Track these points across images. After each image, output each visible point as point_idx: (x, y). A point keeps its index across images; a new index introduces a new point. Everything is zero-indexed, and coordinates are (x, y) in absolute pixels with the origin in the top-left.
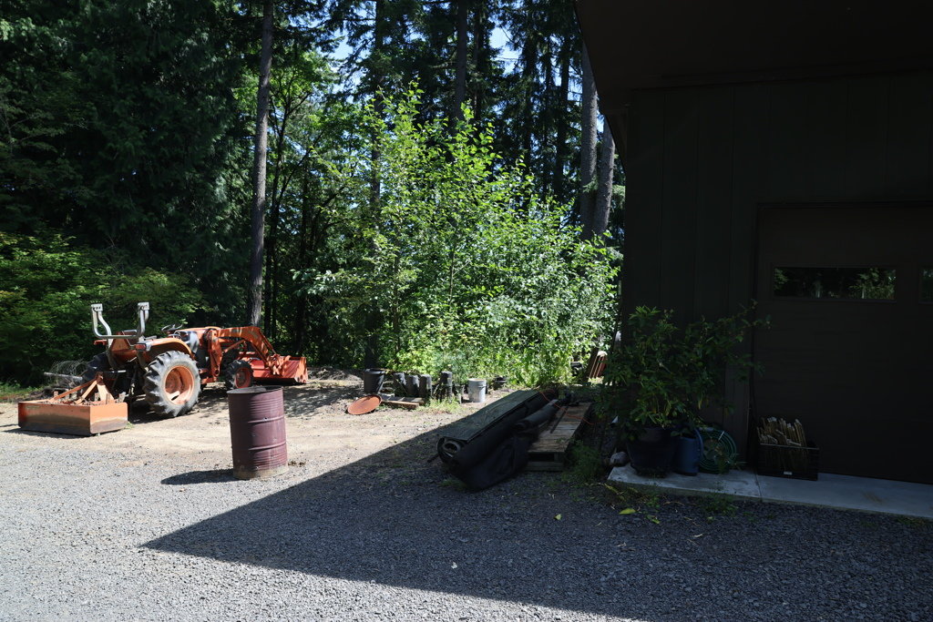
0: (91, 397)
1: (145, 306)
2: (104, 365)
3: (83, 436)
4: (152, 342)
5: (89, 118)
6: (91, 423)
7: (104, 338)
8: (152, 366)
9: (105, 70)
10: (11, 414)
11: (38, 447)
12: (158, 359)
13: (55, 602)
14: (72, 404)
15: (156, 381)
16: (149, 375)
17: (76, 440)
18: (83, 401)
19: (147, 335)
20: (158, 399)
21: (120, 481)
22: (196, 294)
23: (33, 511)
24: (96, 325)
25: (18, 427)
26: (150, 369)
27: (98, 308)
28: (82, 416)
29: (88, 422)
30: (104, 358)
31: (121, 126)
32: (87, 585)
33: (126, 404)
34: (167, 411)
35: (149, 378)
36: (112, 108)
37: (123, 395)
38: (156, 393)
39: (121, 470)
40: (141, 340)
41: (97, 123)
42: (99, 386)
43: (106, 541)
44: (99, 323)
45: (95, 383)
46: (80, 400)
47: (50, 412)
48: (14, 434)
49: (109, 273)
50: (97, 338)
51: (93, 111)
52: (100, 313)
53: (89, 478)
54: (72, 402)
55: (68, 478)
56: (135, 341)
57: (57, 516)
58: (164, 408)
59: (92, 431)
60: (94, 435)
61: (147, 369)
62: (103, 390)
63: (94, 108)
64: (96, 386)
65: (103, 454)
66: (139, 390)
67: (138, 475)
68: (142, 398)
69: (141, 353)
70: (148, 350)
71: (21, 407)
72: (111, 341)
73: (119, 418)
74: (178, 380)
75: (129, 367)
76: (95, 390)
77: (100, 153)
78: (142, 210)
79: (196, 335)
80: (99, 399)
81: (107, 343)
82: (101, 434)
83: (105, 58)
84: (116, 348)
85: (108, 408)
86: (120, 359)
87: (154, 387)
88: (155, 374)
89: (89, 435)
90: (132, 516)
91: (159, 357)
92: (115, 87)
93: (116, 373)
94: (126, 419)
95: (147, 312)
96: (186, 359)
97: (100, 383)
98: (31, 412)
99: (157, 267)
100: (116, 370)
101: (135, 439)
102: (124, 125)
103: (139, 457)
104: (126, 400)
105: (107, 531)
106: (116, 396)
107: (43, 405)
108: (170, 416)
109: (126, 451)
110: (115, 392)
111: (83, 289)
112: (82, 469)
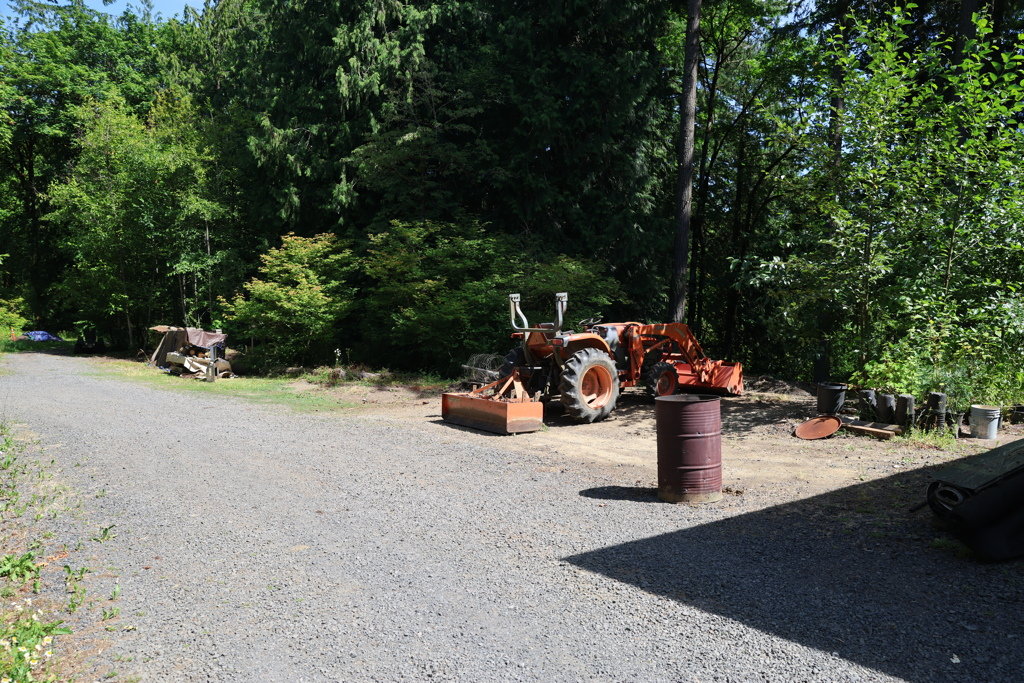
0: (507, 393)
1: (564, 296)
2: (521, 361)
3: (499, 434)
4: (569, 337)
5: (506, 91)
6: (508, 422)
7: (522, 331)
8: (569, 364)
9: (521, 38)
10: (436, 406)
11: (460, 441)
12: (576, 357)
13: (485, 600)
14: (490, 400)
15: (572, 381)
16: (566, 373)
17: (493, 437)
18: (500, 398)
19: (564, 329)
20: (574, 401)
21: (537, 486)
22: (613, 283)
23: (459, 504)
24: (513, 316)
25: (441, 418)
26: (567, 367)
27: (516, 297)
28: (499, 412)
29: (504, 420)
30: (520, 352)
31: (536, 97)
32: (511, 589)
33: (541, 404)
34: (583, 415)
35: (565, 376)
36: (528, 78)
37: (539, 394)
38: (572, 394)
39: (538, 475)
40: (558, 334)
41: (514, 97)
42: (515, 383)
43: (528, 548)
44: (517, 315)
45: (512, 379)
46: (497, 396)
47: (469, 406)
48: (438, 426)
49: (522, 260)
50: (513, 330)
51: (509, 84)
52: (517, 304)
53: (507, 479)
54: (490, 397)
55: (488, 476)
56: (552, 335)
57: (481, 514)
58: (579, 411)
59: (509, 430)
60: (510, 434)
61: (563, 367)
62: (518, 386)
63: (511, 81)
64: (512, 383)
65: (520, 455)
66: (554, 390)
67: (555, 483)
68: (558, 398)
69: (557, 349)
70: (565, 346)
71: (445, 398)
72: (527, 334)
73: (535, 418)
74: (595, 382)
75: (545, 363)
76: (512, 386)
77: (516, 129)
78: (557, 190)
79: (614, 331)
80: (515, 397)
81: (524, 336)
82: (517, 434)
83: (522, 24)
84: (532, 343)
85: (524, 408)
86: (537, 354)
87: (570, 387)
88: (572, 373)
89: (505, 433)
90: (551, 526)
91: (577, 355)
92: (531, 54)
93: (532, 370)
94: (541, 420)
95: (565, 304)
96: (605, 357)
97: (516, 379)
98: (454, 405)
99: (572, 255)
100: (532, 366)
101: (549, 443)
102: (540, 96)
103: (555, 463)
104: (541, 399)
105: (528, 538)
106: (532, 395)
107: (463, 398)
108: (586, 421)
109: (542, 455)
110: (530, 390)
111: (498, 278)
112: (500, 468)
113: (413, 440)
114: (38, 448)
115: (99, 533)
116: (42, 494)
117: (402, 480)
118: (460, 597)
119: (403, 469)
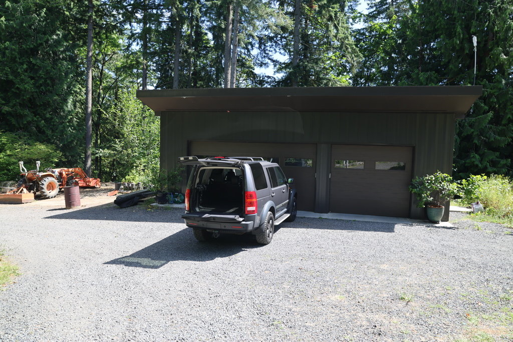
0: (21, 192)
1: (39, 162)
2: (25, 182)
3: (20, 204)
4: (41, 174)
6: (22, 200)
7: (24, 173)
8: (42, 182)
14: (15, 194)
15: (43, 187)
17: (18, 205)
18: (19, 194)
22: (59, 154)
24: (21, 169)
27: (22, 163)
28: (19, 198)
30: (25, 180)
34: (47, 196)
35: (41, 186)
37: (32, 191)
38: (43, 191)
40: (38, 173)
44: (23, 170)
45: (22, 188)
46: (17, 193)
47: (7, 197)
50: (21, 173)
52: (22, 165)
56: (35, 174)
59: (23, 202)
61: (40, 183)
62: (25, 190)
66: (37, 190)
68: (39, 192)
69: (38, 178)
70: (40, 177)
72: (27, 174)
73: (31, 198)
74: (51, 187)
75: (34, 182)
76: (22, 190)
79: (57, 171)
80: (24, 193)
81: (25, 175)
82: (26, 203)
84: (29, 176)
85: (27, 195)
86: (30, 180)
87: (43, 188)
88: (43, 184)
91: (44, 179)
93: (29, 185)
94: (34, 199)
95: (39, 164)
96: (54, 179)
97: (24, 188)
99: (42, 142)
100: (29, 183)
101: (37, 203)
103: (39, 207)
104: (33, 193)
106: (30, 192)
107: (5, 195)
108: (48, 198)
109: (35, 206)
110: (29, 189)
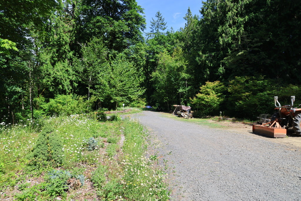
0: (274, 126)
1: (294, 97)
2: (278, 116)
3: (272, 138)
4: (295, 110)
5: (270, 37)
6: (274, 134)
7: (278, 107)
8: (296, 118)
9: (275, 21)
10: (251, 128)
11: (259, 139)
12: (298, 116)
13: (274, 185)
14: (268, 127)
15: (297, 123)
16: (295, 121)
17: (269, 138)
18: (272, 127)
19: (293, 107)
20: (298, 129)
21: (287, 154)
23: (261, 157)
24: (275, 103)
25: (252, 132)
26: (295, 119)
27: (276, 97)
28: (272, 131)
30: (278, 114)
32: (282, 183)
33: (286, 130)
35: (294, 121)
36: (277, 32)
37: (285, 126)
38: (297, 127)
39: (286, 151)
40: (292, 109)
43: (287, 172)
44: (277, 103)
45: (275, 121)
47: (261, 129)
48: (251, 134)
49: (276, 86)
50: (276, 107)
52: (277, 99)
53: (276, 151)
55: (270, 149)
56: (289, 109)
57: (269, 160)
58: (300, 133)
59: (275, 137)
60: (275, 138)
61: (293, 119)
62: (278, 124)
65: (280, 145)
66: (290, 126)
67: (293, 154)
68: (292, 128)
69: (291, 113)
70: (294, 112)
71: (253, 126)
73: (283, 134)
75: (286, 117)
76: (275, 124)
77: (273, 48)
78: (288, 65)
80: (276, 127)
81: (279, 109)
82: (277, 138)
84: (282, 111)
85: (280, 130)
86: (284, 114)
87: (296, 125)
88: (297, 121)
90: (294, 167)
92: (278, 25)
93: (282, 119)
94: (286, 134)
95: (294, 99)
97: (277, 122)
98: (256, 128)
99: (294, 84)
100: (282, 118)
101: (289, 142)
102: (281, 37)
103: (292, 148)
104: (285, 128)
105: (286, 169)
106: (282, 127)
107: (259, 126)
109: (287, 145)
110: (282, 125)
111: (268, 92)
112: (273, 148)
113: (244, 137)
114: (153, 132)
115: (169, 153)
116: (155, 143)
117: (243, 148)
118: (265, 183)
119: (243, 145)
